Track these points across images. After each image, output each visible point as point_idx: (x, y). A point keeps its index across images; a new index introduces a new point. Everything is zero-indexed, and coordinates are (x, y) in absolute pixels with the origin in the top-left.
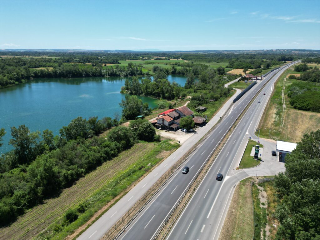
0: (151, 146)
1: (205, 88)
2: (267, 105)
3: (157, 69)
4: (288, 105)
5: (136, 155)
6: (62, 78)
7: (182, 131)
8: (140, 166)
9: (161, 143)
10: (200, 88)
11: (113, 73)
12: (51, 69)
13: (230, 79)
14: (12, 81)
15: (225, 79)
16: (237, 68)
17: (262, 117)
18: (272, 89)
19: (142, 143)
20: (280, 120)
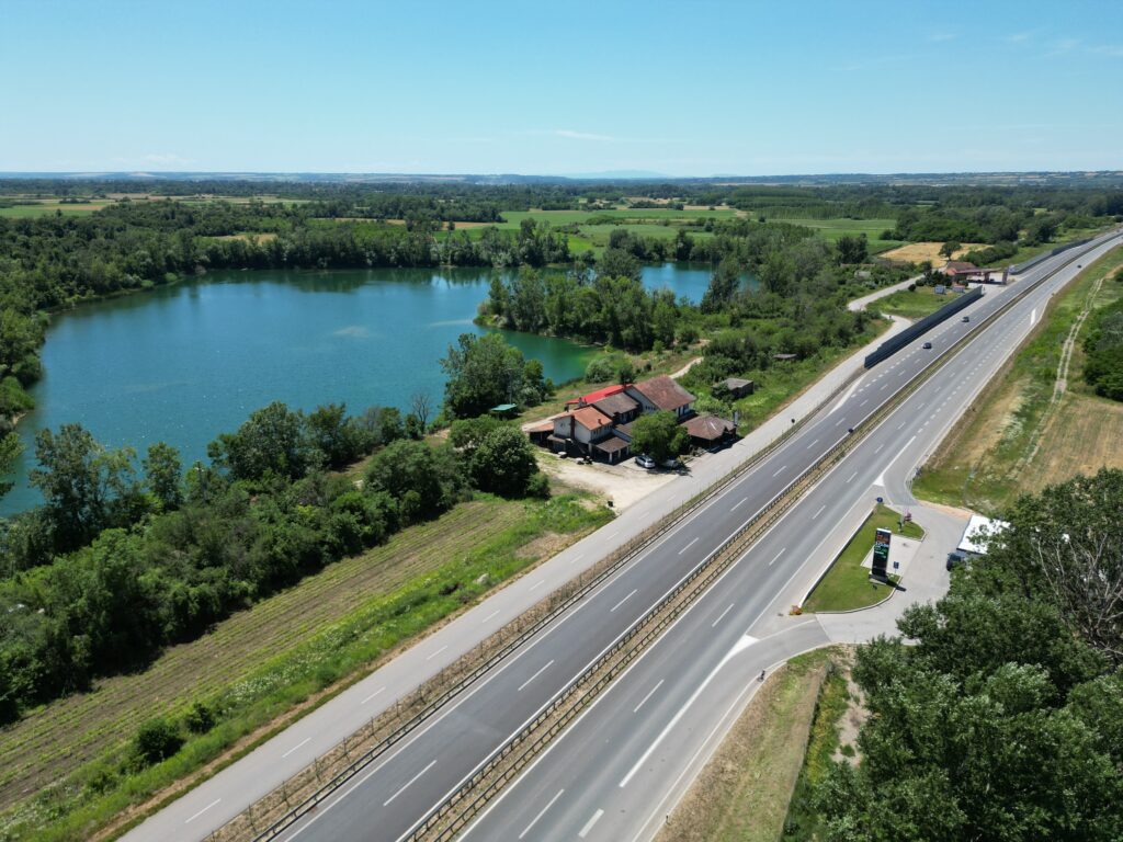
0: (512, 512)
1: (773, 313)
2: (995, 379)
3: (623, 240)
4: (1076, 380)
5: (449, 541)
6: (297, 269)
7: (639, 464)
8: (450, 583)
9: (548, 503)
10: (755, 312)
11: (468, 256)
12: (264, 240)
13: (882, 280)
14: (131, 278)
15: (861, 280)
16: (924, 240)
17: (960, 424)
18: (1034, 318)
19: (484, 503)
20: (1024, 436)
